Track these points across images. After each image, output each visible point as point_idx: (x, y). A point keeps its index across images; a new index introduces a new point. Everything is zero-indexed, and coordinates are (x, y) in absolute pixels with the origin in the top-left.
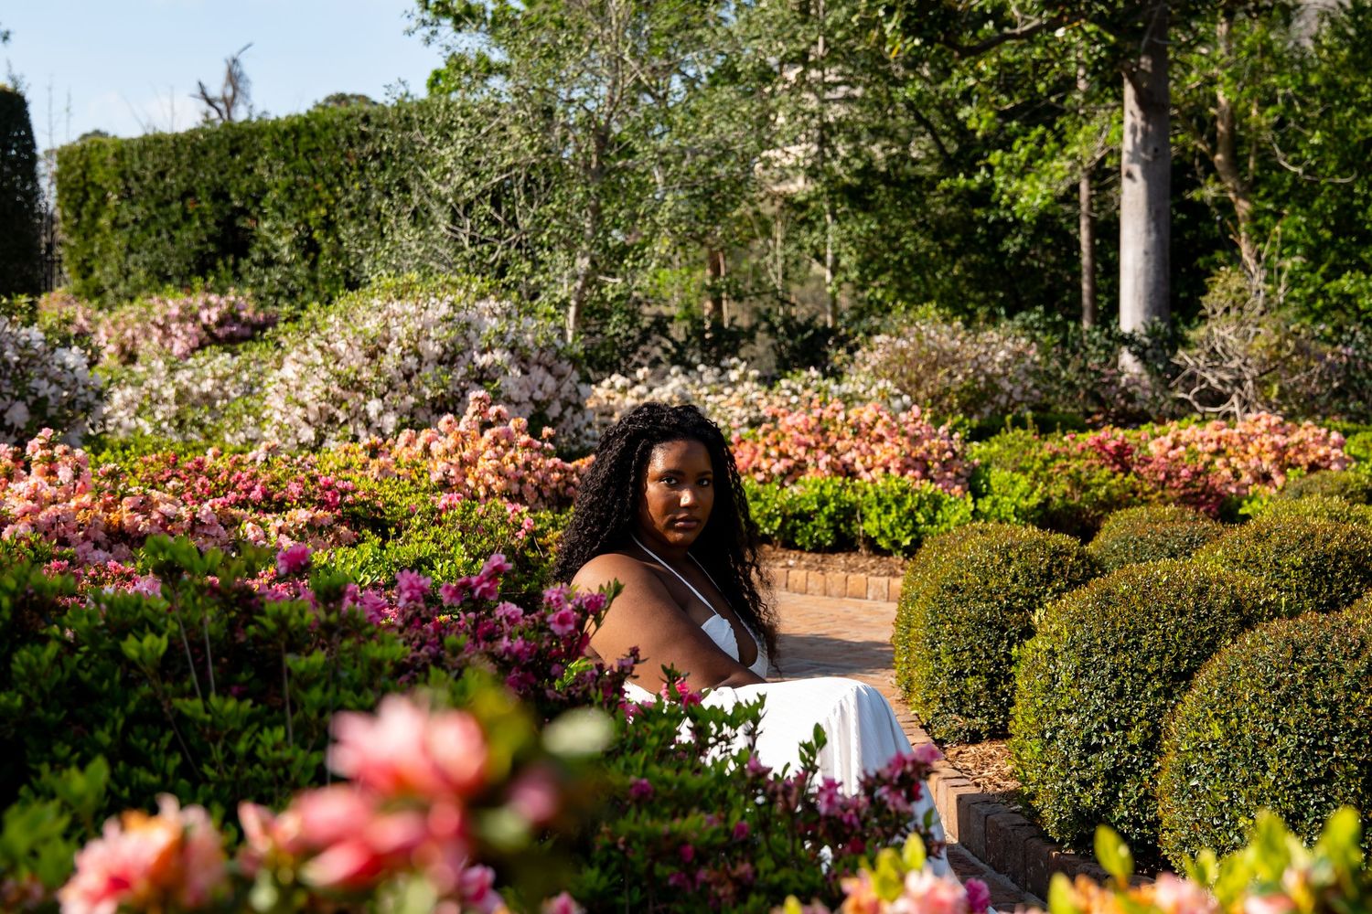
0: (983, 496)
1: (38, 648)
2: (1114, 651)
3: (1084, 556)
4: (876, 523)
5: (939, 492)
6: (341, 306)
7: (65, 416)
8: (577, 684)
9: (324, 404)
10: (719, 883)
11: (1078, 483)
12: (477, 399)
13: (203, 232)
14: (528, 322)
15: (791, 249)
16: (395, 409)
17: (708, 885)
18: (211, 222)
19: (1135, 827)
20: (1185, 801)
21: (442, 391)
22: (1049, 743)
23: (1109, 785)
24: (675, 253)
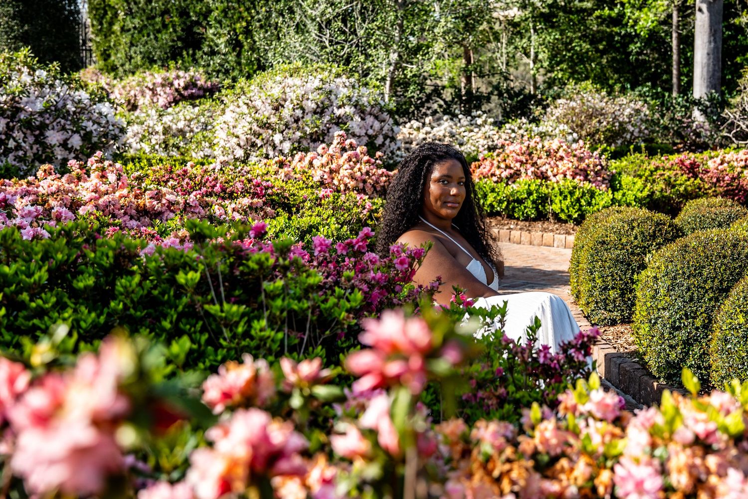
0: (617, 190)
1: (129, 278)
2: (689, 277)
3: (673, 225)
4: (559, 205)
5: (593, 188)
6: (258, 81)
7: (102, 142)
8: (409, 296)
9: (249, 136)
10: (489, 398)
11: (669, 184)
12: (339, 135)
13: (174, 35)
14: (363, 90)
15: (511, 48)
16: (289, 139)
17: (483, 399)
18: (179, 29)
19: (698, 370)
20: (724, 356)
21: (316, 129)
22: (653, 326)
23: (685, 348)
24: (446, 51)
